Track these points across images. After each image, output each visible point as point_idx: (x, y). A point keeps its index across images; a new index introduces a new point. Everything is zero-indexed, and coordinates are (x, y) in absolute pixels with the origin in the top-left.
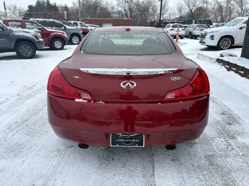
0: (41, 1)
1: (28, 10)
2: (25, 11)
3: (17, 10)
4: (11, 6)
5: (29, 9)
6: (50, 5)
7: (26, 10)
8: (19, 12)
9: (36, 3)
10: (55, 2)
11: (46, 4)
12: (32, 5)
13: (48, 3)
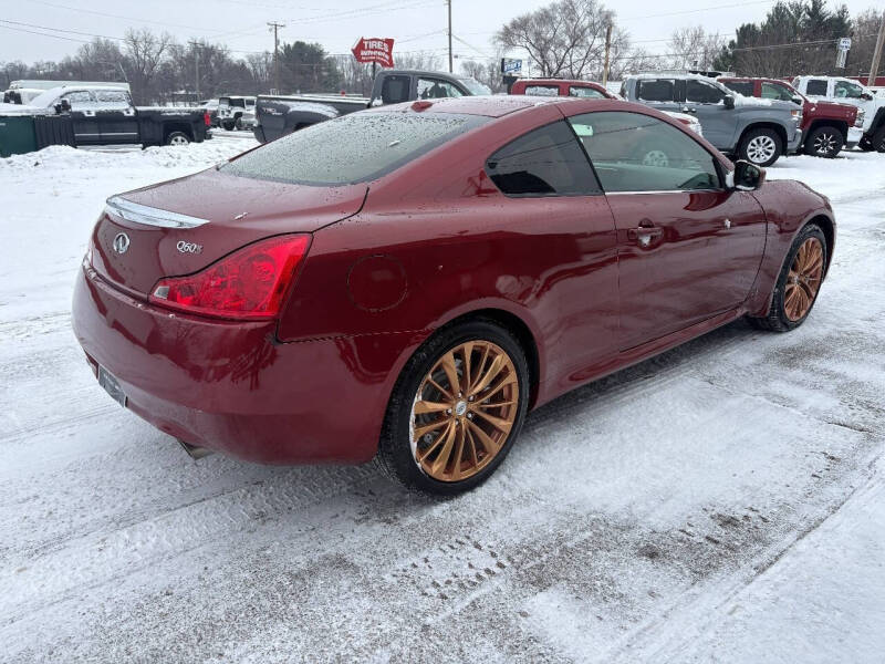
0: (787, 6)
1: (736, 41)
2: (724, 48)
3: (702, 44)
4: (688, 31)
5: (739, 38)
6: (821, 18)
7: (727, 44)
8: (706, 52)
9: (768, 16)
10: (844, 6)
11: (805, 16)
12: (752, 23)
13: (815, 12)
